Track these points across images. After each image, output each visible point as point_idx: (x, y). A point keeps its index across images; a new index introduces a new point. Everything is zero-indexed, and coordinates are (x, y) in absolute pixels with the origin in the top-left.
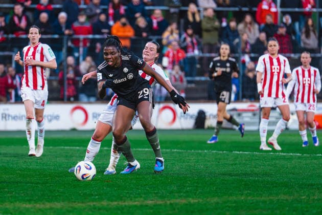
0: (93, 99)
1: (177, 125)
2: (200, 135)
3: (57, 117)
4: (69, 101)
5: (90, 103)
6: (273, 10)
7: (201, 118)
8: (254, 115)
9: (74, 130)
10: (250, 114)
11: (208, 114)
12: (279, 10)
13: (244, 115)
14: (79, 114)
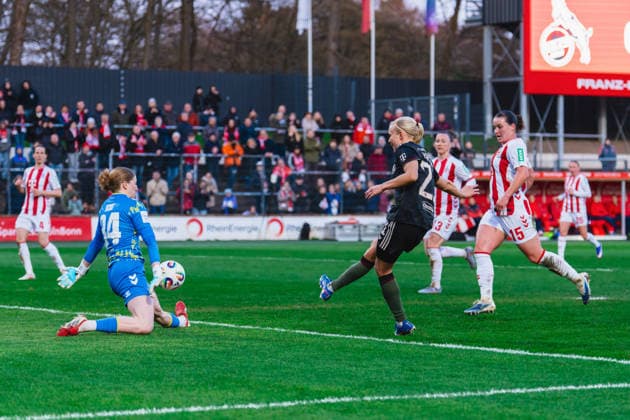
0: (204, 212)
1: (285, 236)
2: (306, 246)
3: (174, 229)
4: (185, 213)
5: (201, 215)
6: (368, 131)
7: (306, 230)
8: (355, 227)
9: (190, 240)
10: (351, 227)
11: (312, 227)
12: (375, 132)
13: (346, 227)
14: (195, 227)
